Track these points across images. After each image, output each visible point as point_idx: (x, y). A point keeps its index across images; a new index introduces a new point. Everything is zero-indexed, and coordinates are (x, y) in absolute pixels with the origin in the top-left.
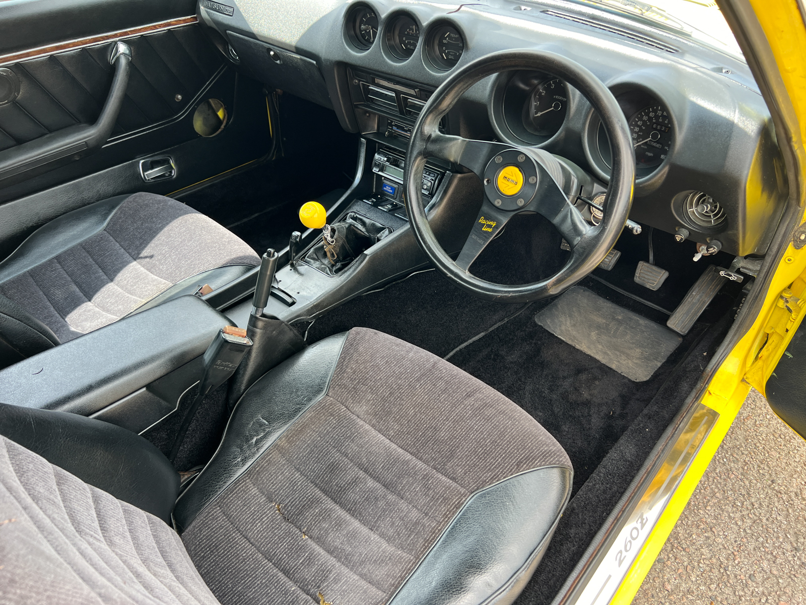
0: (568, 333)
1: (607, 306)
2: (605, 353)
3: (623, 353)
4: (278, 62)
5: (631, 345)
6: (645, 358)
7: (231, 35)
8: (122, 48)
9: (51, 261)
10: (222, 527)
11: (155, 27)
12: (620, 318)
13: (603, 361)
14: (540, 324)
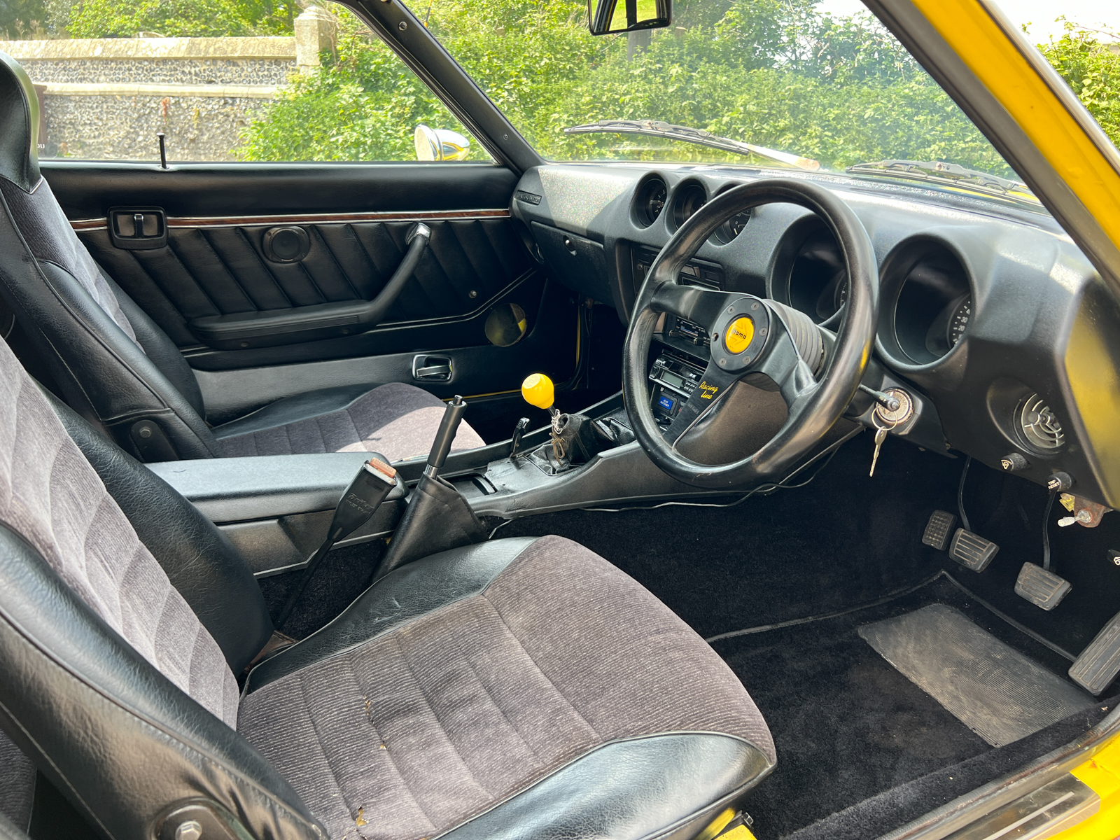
0: (905, 659)
1: (982, 637)
2: (956, 698)
3: (989, 706)
4: (574, 253)
5: (1007, 699)
6: (1025, 721)
7: (535, 225)
8: (423, 230)
9: (280, 428)
10: (292, 701)
11: (462, 214)
12: (999, 657)
13: (948, 707)
14: (863, 637)
